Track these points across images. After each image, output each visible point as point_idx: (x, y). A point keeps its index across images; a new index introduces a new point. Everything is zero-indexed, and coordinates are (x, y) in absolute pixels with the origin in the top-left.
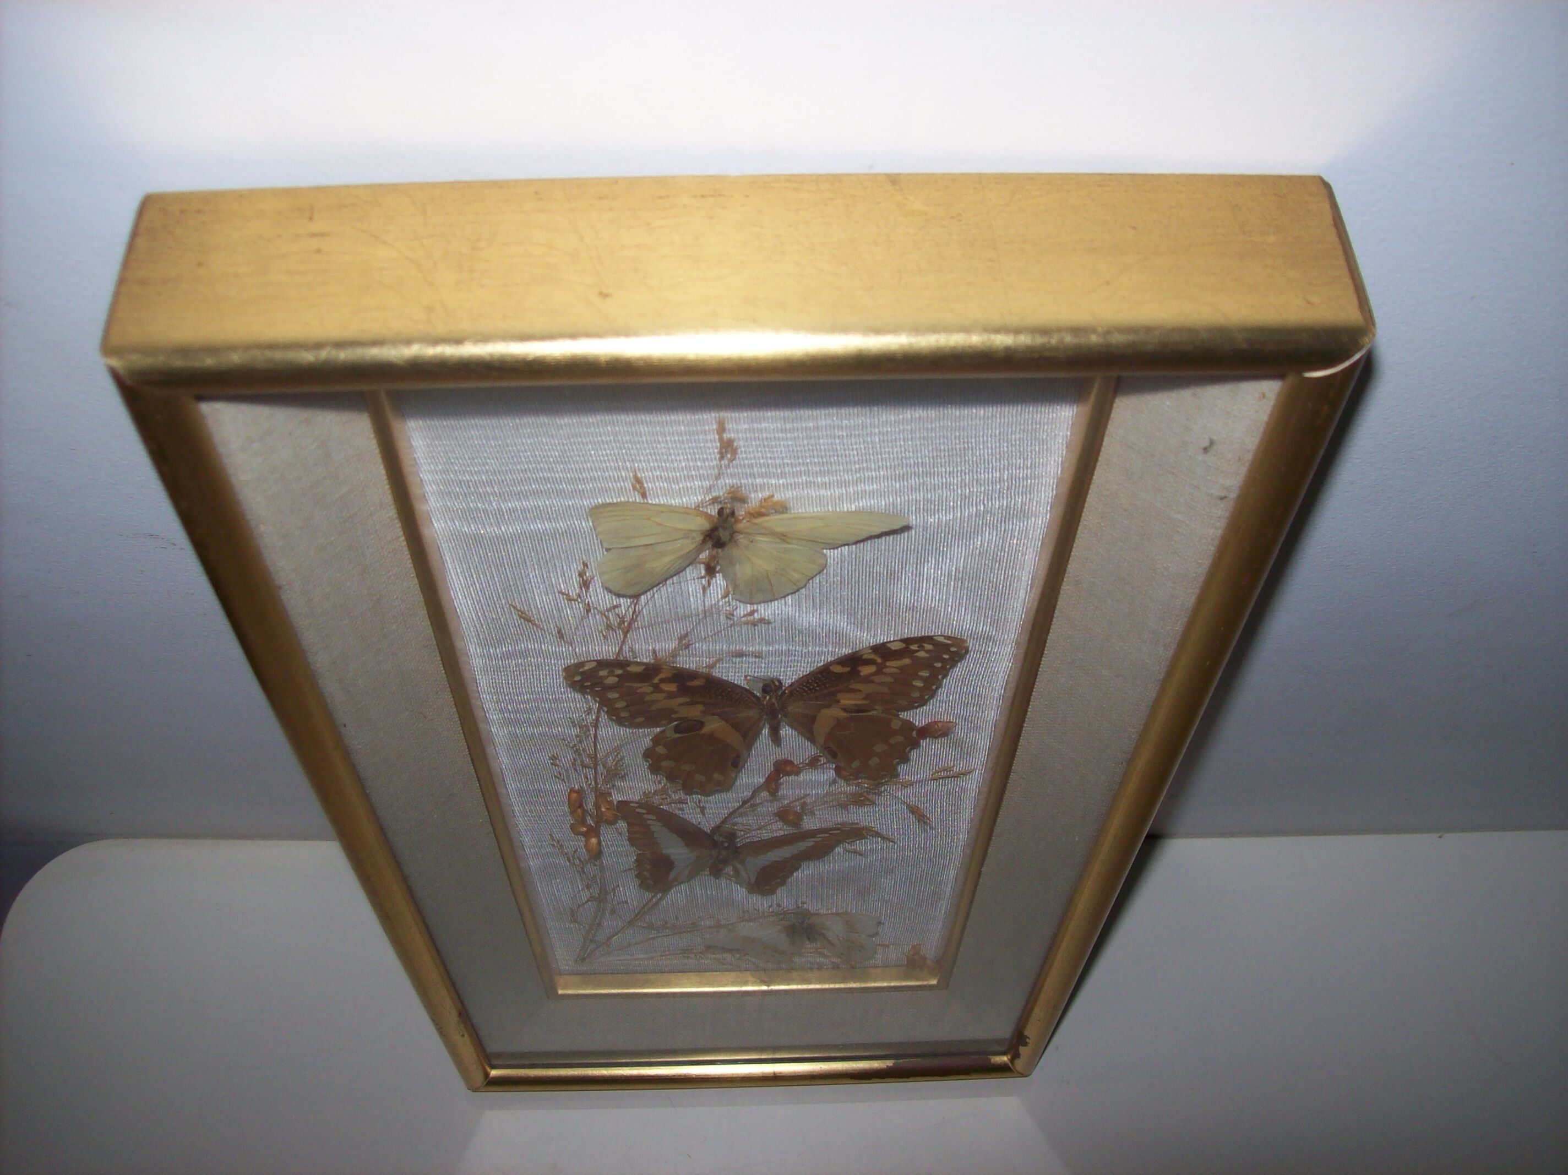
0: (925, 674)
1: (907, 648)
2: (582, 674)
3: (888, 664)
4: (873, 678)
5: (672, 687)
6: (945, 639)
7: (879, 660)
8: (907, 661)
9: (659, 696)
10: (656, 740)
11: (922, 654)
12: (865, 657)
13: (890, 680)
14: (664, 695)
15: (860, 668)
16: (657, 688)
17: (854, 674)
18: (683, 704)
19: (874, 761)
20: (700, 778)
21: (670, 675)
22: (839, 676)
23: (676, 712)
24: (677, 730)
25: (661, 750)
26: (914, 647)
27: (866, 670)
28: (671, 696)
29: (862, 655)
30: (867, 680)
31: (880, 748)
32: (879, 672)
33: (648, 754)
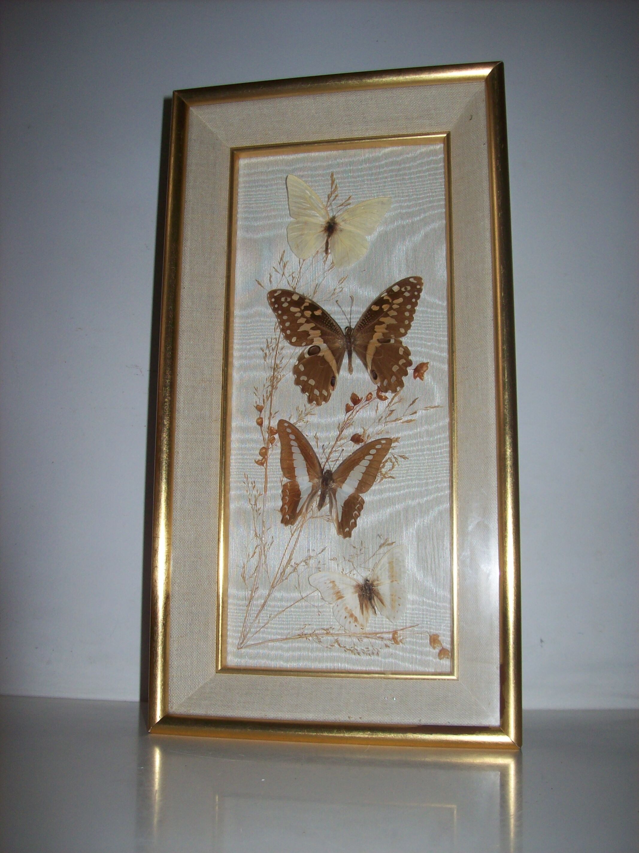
0: (409, 307)
1: (400, 290)
2: (275, 297)
3: (395, 302)
4: (389, 313)
5: (308, 313)
6: (414, 280)
7: (390, 301)
8: (401, 300)
9: (302, 320)
10: (301, 358)
11: (407, 294)
12: (385, 298)
13: (395, 313)
14: (305, 320)
15: (384, 306)
16: (302, 312)
17: (381, 309)
18: (313, 329)
19: (394, 378)
20: (317, 392)
21: (308, 304)
22: (376, 312)
23: (309, 335)
24: (309, 353)
25: (302, 368)
26: (403, 289)
27: (385, 307)
28: (307, 322)
29: (383, 297)
30: (387, 315)
31: (395, 368)
32: (391, 309)
33: (296, 370)
